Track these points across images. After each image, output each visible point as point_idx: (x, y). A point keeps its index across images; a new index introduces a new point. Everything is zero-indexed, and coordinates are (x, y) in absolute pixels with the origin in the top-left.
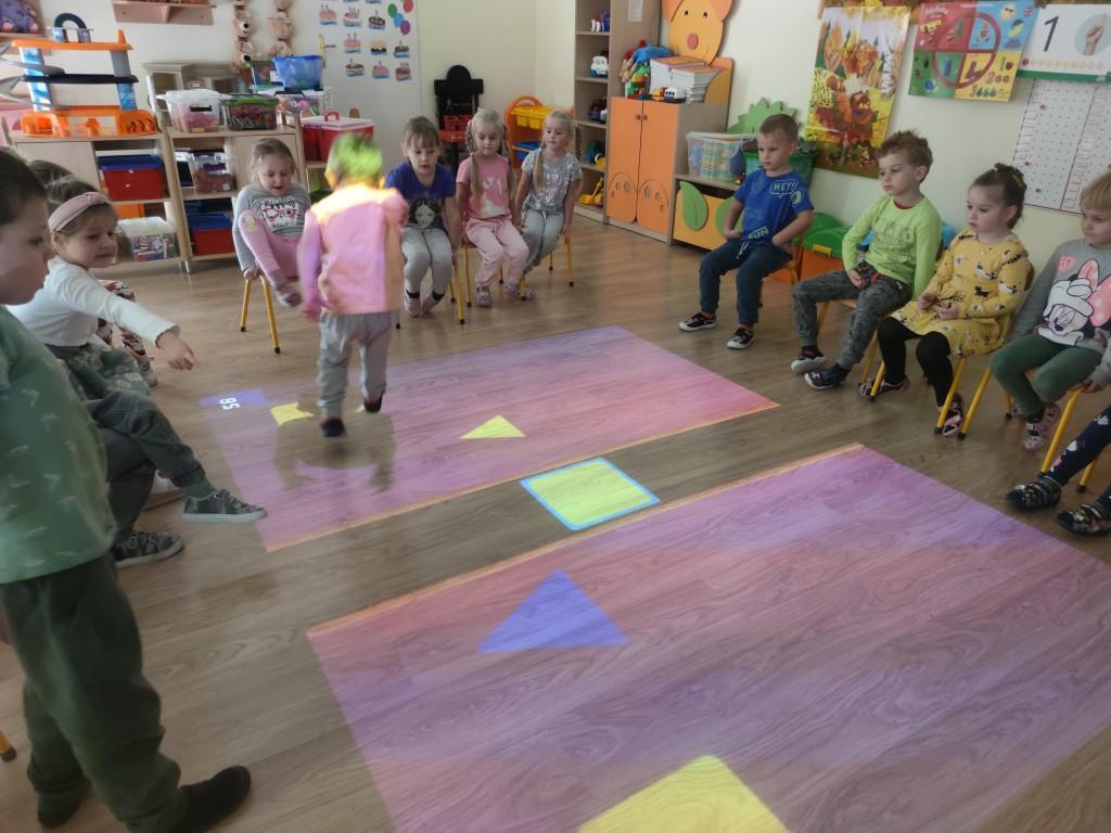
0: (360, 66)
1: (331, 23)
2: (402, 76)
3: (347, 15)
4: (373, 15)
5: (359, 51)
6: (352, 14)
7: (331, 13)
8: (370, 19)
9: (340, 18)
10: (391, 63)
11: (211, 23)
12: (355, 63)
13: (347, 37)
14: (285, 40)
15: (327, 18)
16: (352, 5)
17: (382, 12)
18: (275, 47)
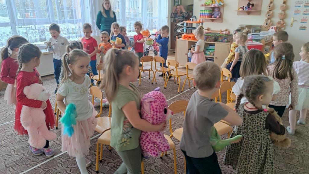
0: (305, 27)
1: (298, 14)
3: (305, 11)
5: (306, 22)
7: (299, 11)
9: (302, 12)
11: (260, 15)
12: (303, 26)
13: (302, 18)
14: (282, 19)
15: (297, 12)
16: (307, 8)
18: (279, 21)
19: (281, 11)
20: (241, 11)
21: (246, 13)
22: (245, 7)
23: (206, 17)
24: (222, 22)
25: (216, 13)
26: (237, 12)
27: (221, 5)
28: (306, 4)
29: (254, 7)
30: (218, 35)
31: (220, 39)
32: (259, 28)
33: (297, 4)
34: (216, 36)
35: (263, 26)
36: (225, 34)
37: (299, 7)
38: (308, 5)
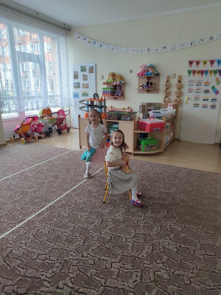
0: (198, 104)
1: (191, 92)
2: (212, 108)
3: (197, 90)
4: (206, 89)
5: (198, 100)
6: (199, 89)
7: (192, 89)
8: (204, 91)
9: (195, 90)
10: (209, 103)
11: (158, 93)
12: (197, 103)
13: (195, 96)
14: (178, 97)
15: (190, 91)
16: (199, 87)
17: (209, 88)
18: (176, 99)
19: (177, 89)
20: (141, 90)
21: (146, 92)
22: (145, 86)
23: (109, 95)
24: (124, 100)
25: (118, 91)
26: (137, 90)
27: (122, 83)
28: (198, 83)
29: (152, 86)
30: (121, 113)
31: (123, 118)
32: (158, 105)
33: (189, 83)
34: (119, 114)
35: (162, 103)
36: (128, 113)
37: (192, 85)
38: (199, 84)
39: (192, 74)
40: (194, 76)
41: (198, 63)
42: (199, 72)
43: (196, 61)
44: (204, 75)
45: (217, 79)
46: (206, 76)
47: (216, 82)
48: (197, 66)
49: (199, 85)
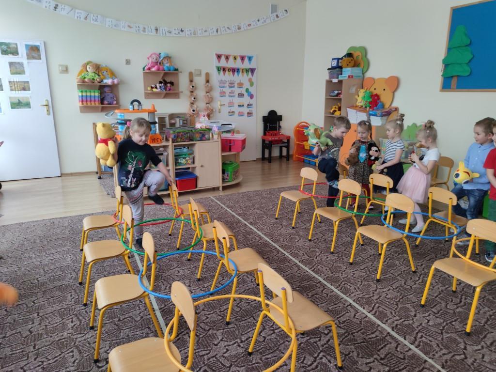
1: (224, 96)
2: (249, 115)
3: (230, 93)
4: (240, 92)
5: (233, 106)
6: (232, 92)
8: (238, 94)
9: (227, 94)
10: (245, 110)
11: (179, 98)
12: (232, 111)
13: (229, 101)
14: (209, 103)
15: (223, 94)
16: (232, 89)
17: (243, 91)
18: (206, 106)
22: (160, 87)
25: (110, 97)
26: (144, 94)
28: (230, 84)
33: (220, 83)
34: (191, 132)
37: (223, 87)
38: (232, 85)
39: (222, 72)
40: (224, 74)
41: (227, 58)
42: (229, 70)
43: (224, 55)
44: (236, 73)
45: (250, 80)
46: (238, 75)
47: (249, 84)
48: (227, 62)
49: (232, 87)
